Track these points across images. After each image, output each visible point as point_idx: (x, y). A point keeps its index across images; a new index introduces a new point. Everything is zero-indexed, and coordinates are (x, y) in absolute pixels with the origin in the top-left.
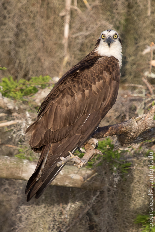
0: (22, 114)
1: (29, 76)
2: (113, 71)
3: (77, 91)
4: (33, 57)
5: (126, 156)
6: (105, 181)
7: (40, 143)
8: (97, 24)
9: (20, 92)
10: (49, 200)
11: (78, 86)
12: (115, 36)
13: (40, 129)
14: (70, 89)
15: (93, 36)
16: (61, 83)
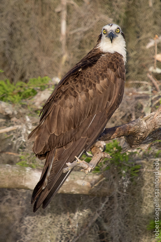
0: (21, 118)
1: (26, 78)
2: (118, 68)
3: (81, 91)
4: (29, 57)
5: (134, 158)
6: (114, 186)
7: (44, 149)
8: (95, 19)
9: (18, 95)
10: (55, 209)
11: (81, 85)
12: (118, 31)
13: (43, 134)
14: (72, 89)
15: (92, 31)
16: (62, 84)
